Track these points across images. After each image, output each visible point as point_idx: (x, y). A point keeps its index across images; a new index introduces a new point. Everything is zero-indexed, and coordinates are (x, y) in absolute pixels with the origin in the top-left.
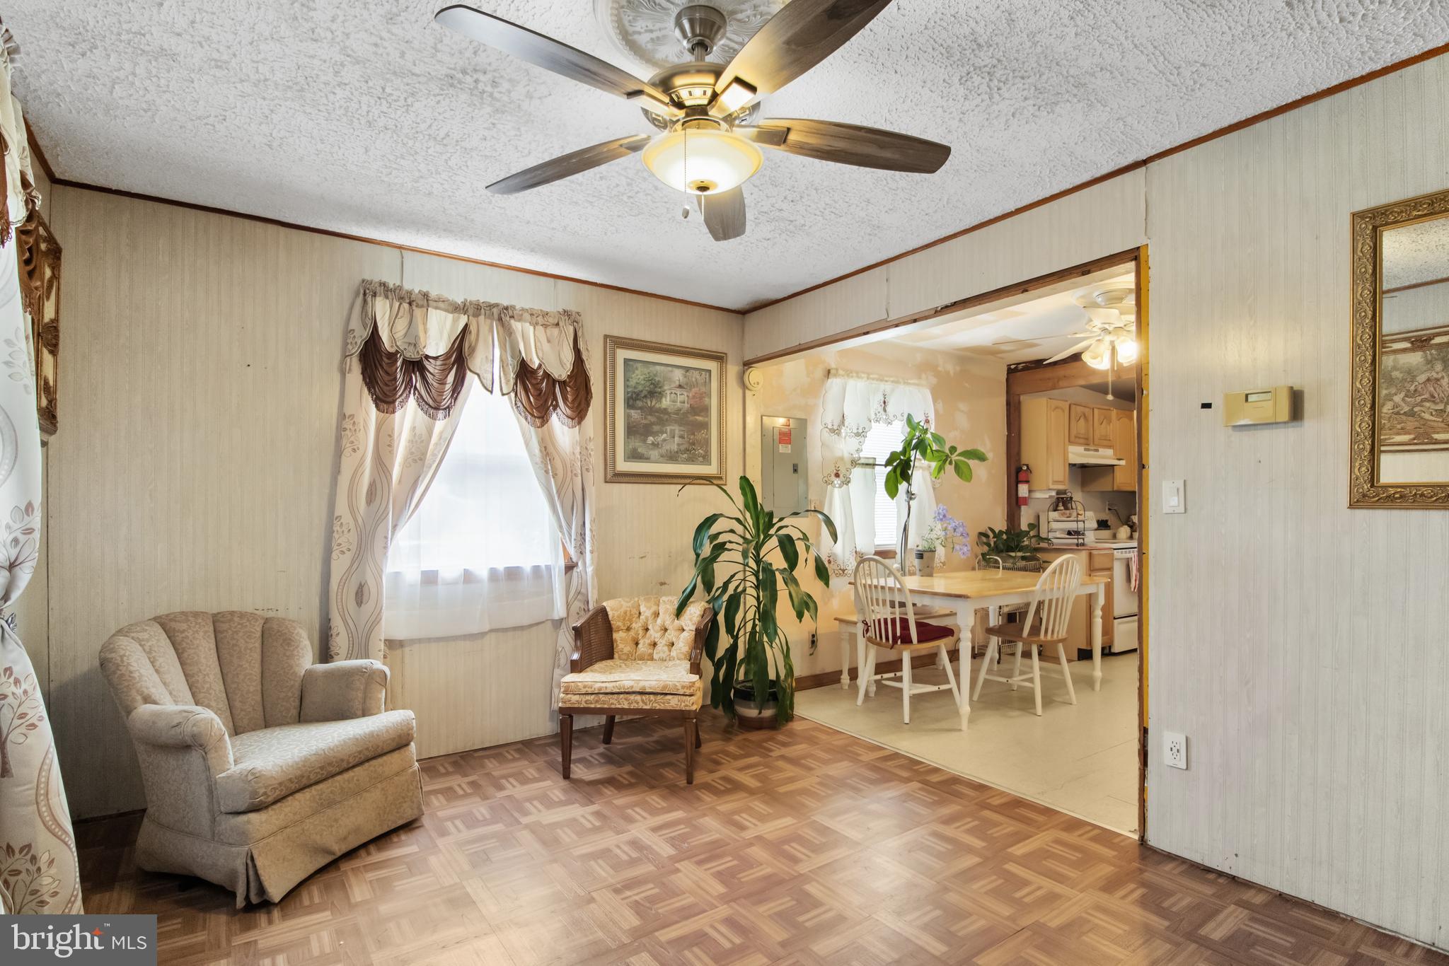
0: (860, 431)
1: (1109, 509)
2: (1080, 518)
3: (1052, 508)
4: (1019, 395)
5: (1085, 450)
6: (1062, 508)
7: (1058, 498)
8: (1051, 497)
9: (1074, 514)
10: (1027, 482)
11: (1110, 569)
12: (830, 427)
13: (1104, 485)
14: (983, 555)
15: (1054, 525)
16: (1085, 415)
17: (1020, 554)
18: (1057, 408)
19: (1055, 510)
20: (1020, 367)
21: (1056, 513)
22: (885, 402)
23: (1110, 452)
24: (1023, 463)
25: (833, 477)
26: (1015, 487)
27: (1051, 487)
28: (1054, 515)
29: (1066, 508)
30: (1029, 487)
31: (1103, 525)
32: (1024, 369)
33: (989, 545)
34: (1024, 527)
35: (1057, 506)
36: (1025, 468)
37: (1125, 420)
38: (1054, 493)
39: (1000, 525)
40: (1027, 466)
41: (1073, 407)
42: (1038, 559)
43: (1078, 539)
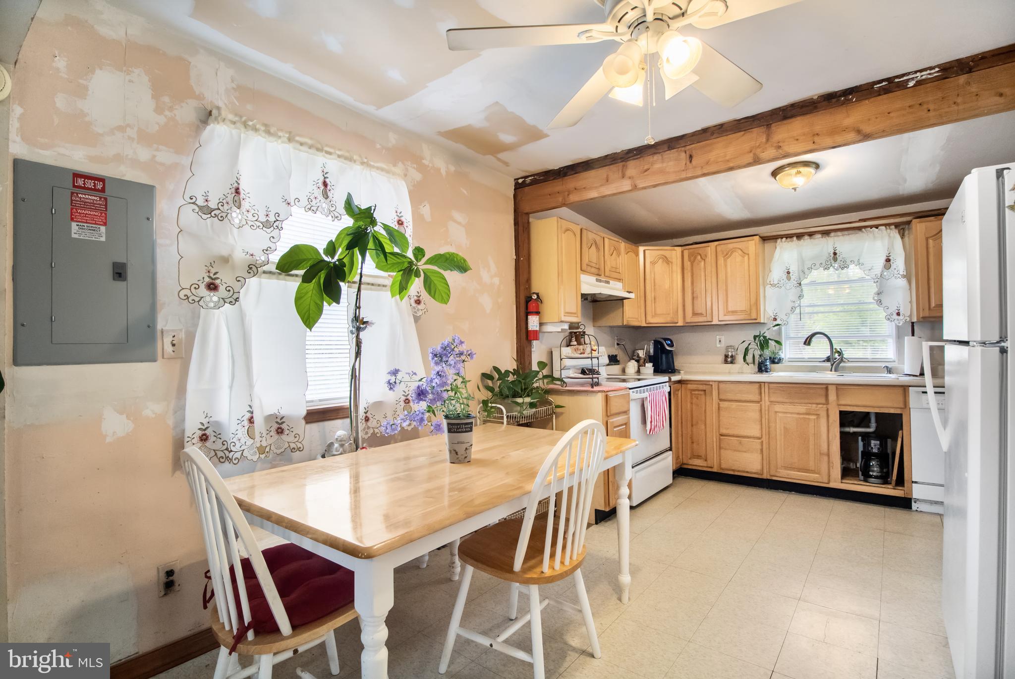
0: (272, 218)
1: (618, 344)
2: (595, 354)
3: (564, 343)
4: (528, 214)
5: (597, 280)
6: (575, 343)
7: (571, 333)
8: (563, 331)
9: (588, 350)
10: (538, 313)
11: (626, 412)
12: (201, 202)
13: (614, 319)
14: (485, 403)
15: (567, 362)
16: (596, 243)
17: (528, 400)
18: (567, 230)
19: (568, 345)
20: (528, 180)
21: (569, 348)
22: (325, 184)
23: (619, 285)
24: (533, 291)
25: (203, 291)
26: (524, 318)
27: (563, 319)
28: (567, 351)
29: (579, 344)
30: (540, 319)
31: (613, 360)
32: (533, 183)
33: (491, 389)
34: (535, 367)
35: (570, 341)
36: (535, 297)
37: (632, 254)
38: (566, 327)
39: (508, 363)
40: (538, 294)
41: (584, 232)
42: (550, 403)
43: (592, 378)
